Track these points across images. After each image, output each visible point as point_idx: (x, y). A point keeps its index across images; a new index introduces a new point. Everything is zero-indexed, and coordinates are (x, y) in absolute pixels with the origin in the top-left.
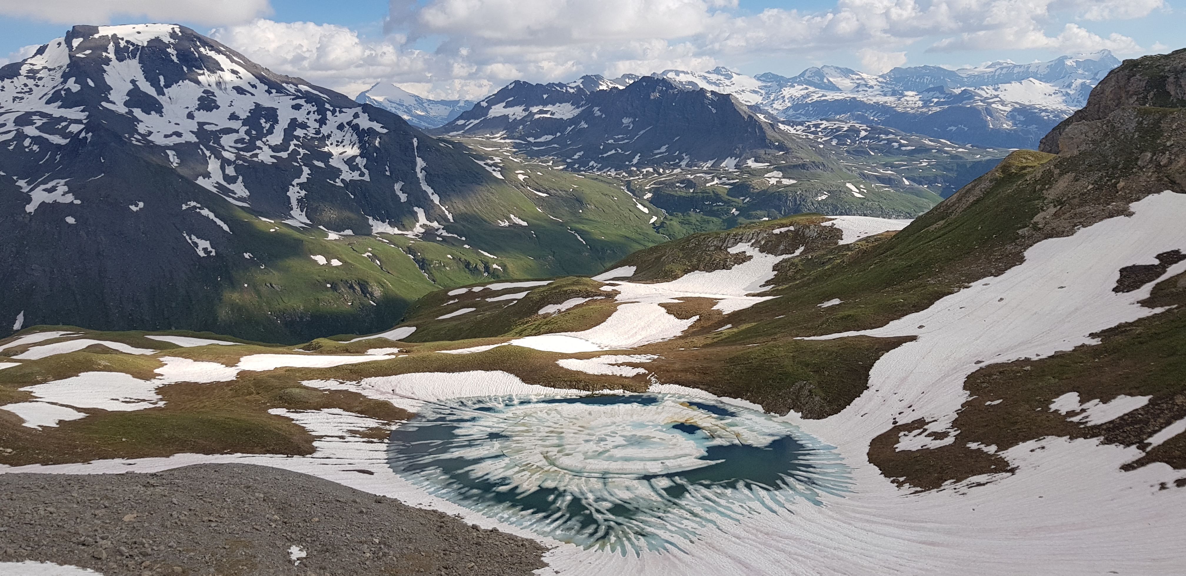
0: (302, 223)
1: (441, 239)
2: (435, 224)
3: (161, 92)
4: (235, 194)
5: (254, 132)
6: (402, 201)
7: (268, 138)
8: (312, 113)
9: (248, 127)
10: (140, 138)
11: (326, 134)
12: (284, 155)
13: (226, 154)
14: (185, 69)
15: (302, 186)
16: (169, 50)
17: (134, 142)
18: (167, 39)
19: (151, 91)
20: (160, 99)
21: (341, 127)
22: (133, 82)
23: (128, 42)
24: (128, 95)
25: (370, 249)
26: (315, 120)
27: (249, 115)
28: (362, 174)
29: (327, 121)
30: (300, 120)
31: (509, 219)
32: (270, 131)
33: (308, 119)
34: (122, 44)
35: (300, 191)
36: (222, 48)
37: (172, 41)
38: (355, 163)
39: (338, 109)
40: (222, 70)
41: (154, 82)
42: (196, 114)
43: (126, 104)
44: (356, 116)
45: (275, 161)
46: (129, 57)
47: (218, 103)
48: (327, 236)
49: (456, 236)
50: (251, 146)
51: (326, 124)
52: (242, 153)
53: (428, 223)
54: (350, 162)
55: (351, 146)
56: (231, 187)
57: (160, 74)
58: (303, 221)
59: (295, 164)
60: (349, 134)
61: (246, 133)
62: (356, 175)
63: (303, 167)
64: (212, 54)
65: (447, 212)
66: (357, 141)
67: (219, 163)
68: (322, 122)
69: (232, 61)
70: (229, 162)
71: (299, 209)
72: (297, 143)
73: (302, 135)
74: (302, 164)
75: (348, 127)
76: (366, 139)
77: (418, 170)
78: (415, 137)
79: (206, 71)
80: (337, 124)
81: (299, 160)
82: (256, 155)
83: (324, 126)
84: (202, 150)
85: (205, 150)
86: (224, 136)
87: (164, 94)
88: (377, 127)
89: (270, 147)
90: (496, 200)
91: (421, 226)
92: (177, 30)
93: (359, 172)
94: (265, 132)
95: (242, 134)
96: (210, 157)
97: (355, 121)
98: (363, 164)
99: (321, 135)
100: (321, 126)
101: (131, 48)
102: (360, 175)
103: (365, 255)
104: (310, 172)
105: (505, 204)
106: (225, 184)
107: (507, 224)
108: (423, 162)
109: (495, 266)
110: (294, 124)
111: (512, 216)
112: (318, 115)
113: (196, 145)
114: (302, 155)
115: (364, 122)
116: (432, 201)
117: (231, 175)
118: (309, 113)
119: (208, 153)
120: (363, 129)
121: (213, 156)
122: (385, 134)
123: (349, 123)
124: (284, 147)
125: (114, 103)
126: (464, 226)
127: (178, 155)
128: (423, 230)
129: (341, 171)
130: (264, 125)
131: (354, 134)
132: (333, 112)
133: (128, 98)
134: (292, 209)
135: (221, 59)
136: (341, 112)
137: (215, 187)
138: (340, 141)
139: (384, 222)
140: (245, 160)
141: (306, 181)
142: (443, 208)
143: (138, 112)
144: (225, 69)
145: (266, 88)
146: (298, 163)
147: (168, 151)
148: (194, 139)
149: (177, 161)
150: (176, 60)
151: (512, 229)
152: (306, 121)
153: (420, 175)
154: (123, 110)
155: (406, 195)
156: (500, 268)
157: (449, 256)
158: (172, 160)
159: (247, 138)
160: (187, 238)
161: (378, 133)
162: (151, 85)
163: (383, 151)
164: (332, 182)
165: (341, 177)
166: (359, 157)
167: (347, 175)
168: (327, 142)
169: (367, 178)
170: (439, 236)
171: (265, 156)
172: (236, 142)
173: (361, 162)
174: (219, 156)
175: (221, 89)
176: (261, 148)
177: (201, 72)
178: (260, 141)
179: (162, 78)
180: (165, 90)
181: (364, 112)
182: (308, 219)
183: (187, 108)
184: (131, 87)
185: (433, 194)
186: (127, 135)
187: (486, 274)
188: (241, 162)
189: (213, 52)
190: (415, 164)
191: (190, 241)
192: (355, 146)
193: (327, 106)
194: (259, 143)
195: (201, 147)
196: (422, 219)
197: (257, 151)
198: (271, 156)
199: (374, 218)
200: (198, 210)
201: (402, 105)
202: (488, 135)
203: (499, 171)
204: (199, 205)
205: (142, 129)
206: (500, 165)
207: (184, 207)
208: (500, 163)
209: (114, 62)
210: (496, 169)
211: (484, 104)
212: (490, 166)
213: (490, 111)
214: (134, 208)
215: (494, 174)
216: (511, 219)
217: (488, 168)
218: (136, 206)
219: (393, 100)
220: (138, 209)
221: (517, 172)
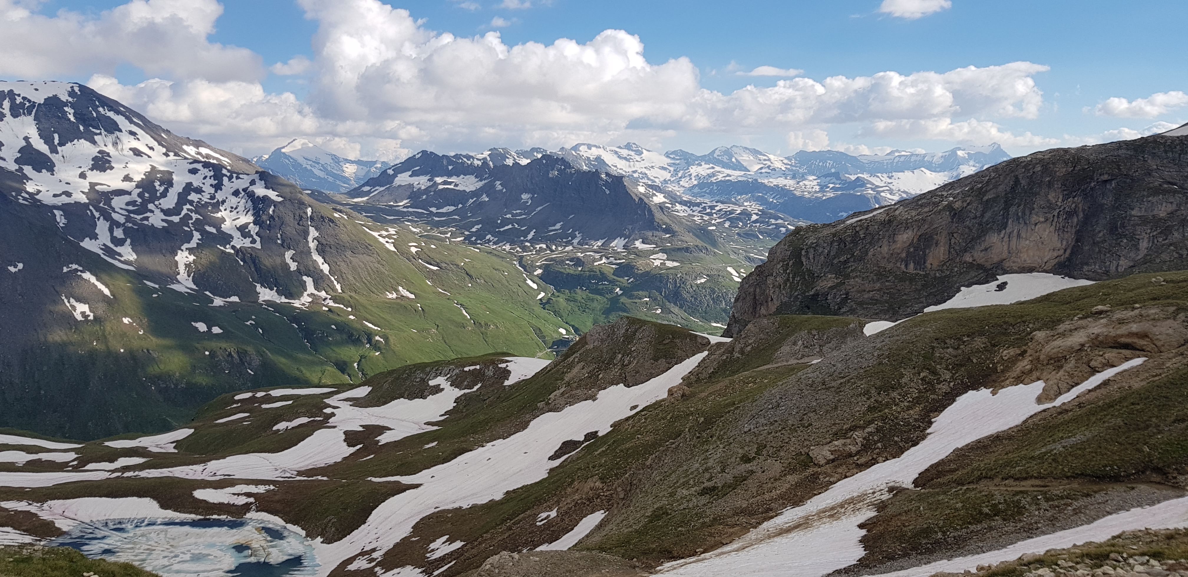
0: (188, 288)
1: (327, 309)
2: (323, 294)
3: (54, 150)
4: (121, 256)
5: (147, 195)
6: (292, 269)
7: (162, 201)
8: (208, 178)
9: (141, 190)
10: (27, 196)
11: (220, 200)
12: (176, 219)
13: (115, 216)
14: (81, 128)
15: (191, 251)
16: (66, 109)
17: (21, 201)
18: (64, 97)
19: (44, 149)
20: (53, 157)
21: (236, 193)
22: (26, 139)
23: (24, 98)
24: (19, 152)
25: (253, 317)
26: (211, 185)
27: (144, 177)
28: (254, 241)
29: (223, 187)
30: (195, 184)
31: (397, 291)
32: (164, 195)
33: (204, 184)
34: (19, 100)
35: (188, 256)
36: (122, 109)
37: (70, 99)
38: (247, 230)
39: (235, 175)
40: (120, 131)
41: (48, 139)
42: (89, 173)
43: (17, 161)
44: (253, 183)
45: (166, 225)
46: (24, 114)
47: (113, 165)
48: (212, 302)
49: (342, 306)
50: (143, 209)
51: (221, 190)
52: (132, 215)
53: (316, 292)
54: (243, 230)
55: (245, 213)
56: (118, 249)
57: (54, 132)
58: (189, 286)
59: (186, 229)
60: (243, 201)
61: (140, 195)
62: (247, 243)
63: (194, 232)
64: (111, 114)
65: (335, 283)
66: (251, 208)
67: (108, 224)
68: (218, 187)
69: (131, 122)
70: (118, 225)
71: (186, 274)
72: (190, 207)
73: (196, 200)
74: (193, 229)
75: (243, 193)
76: (261, 206)
77: (310, 239)
78: (310, 206)
79: (103, 131)
80: (232, 190)
81: (191, 225)
82: (147, 219)
83: (219, 191)
84: (91, 211)
85: (94, 211)
86: (116, 198)
87: (57, 153)
88: (272, 195)
89: (162, 210)
90: (386, 272)
91: (308, 295)
92: (76, 89)
93: (251, 239)
94: (158, 195)
95: (135, 196)
96: (99, 219)
97: (251, 188)
98: (256, 231)
99: (215, 201)
100: (216, 191)
101: (28, 104)
102: (251, 242)
103: (248, 323)
104: (200, 237)
105: (394, 276)
106: (112, 246)
107: (394, 296)
108: (315, 232)
109: (377, 338)
110: (189, 188)
111: (400, 288)
112: (215, 180)
113: (86, 206)
114: (194, 219)
115: (260, 191)
116: (322, 270)
117: (119, 237)
118: (205, 178)
119: (97, 214)
120: (258, 197)
121: (102, 218)
122: (280, 202)
123: (245, 190)
124: (176, 210)
125: (4, 160)
126: (351, 297)
127: (66, 215)
128: (310, 300)
129: (232, 238)
130: (158, 188)
131: (249, 201)
132: (230, 178)
133: (19, 155)
134: (179, 274)
135: (120, 120)
136: (238, 178)
137: (102, 249)
138: (235, 207)
139: (272, 289)
140: (134, 223)
141: (195, 246)
142: (333, 278)
143: (28, 170)
144: (123, 130)
145: (164, 150)
146: (189, 227)
147: (56, 212)
148: (83, 199)
149: (64, 221)
150: (72, 119)
151: (399, 301)
152: (201, 185)
153: (312, 245)
154: (13, 167)
155: (297, 264)
156: (382, 340)
157: (333, 327)
158: (58, 220)
159: (140, 200)
160: (66, 301)
161: (273, 201)
162: (45, 143)
163: (277, 219)
164: (222, 248)
165: (232, 244)
166: (252, 224)
167: (239, 242)
168: (221, 208)
169: (258, 245)
170: (326, 306)
171: (156, 220)
172: (128, 204)
173: (253, 229)
174: (107, 217)
175: (117, 149)
176: (152, 212)
177: (98, 131)
178: (152, 205)
179: (56, 136)
180: (59, 148)
181: (261, 179)
182: (195, 284)
183: (80, 167)
184: (24, 143)
185: (323, 264)
186: (14, 194)
187: (368, 346)
188: (130, 225)
189: (112, 112)
190: (306, 233)
191: (68, 305)
192: (249, 213)
193: (224, 171)
194: (151, 206)
195: (91, 207)
196: (310, 288)
197: (148, 214)
198: (163, 220)
199: (262, 285)
200: (79, 273)
201: (318, 163)
202: (392, 203)
203: (392, 243)
204: (81, 268)
205: (30, 187)
206: (395, 237)
207: (65, 270)
208: (394, 235)
209: (9, 117)
210: (390, 241)
211: (390, 172)
212: (384, 237)
213: (396, 179)
214: (12, 269)
215: (387, 245)
216: (399, 291)
217: (381, 240)
218: (16, 266)
219: (309, 157)
220: (17, 270)
221: (410, 244)
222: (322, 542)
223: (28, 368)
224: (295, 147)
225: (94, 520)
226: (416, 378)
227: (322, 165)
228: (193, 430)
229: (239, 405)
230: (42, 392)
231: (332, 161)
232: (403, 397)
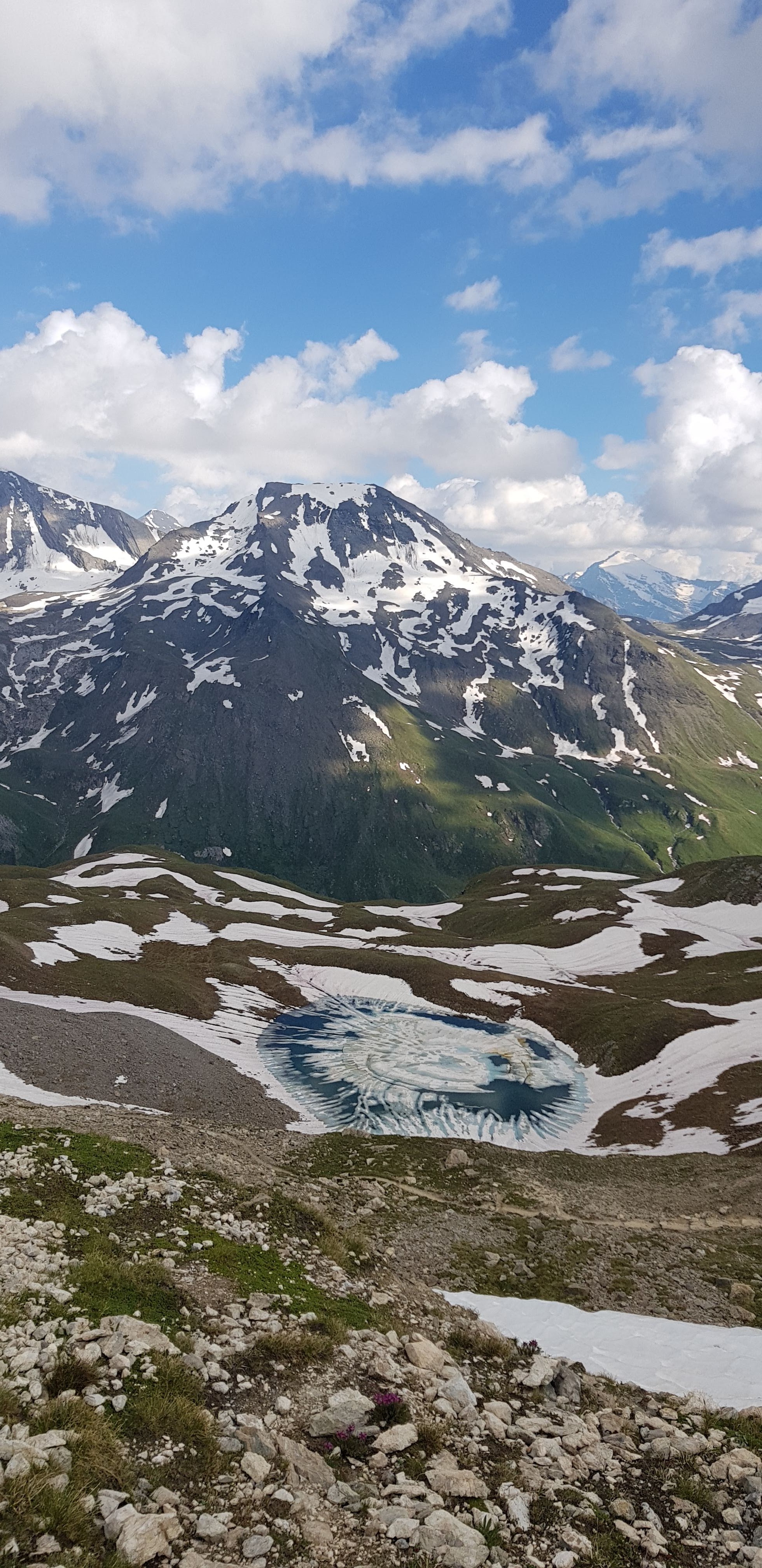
0: (473, 732)
1: (638, 773)
2: (636, 753)
3: (344, 563)
4: (405, 690)
5: (438, 618)
6: (599, 718)
7: (454, 625)
8: (509, 598)
9: (432, 611)
10: (313, 615)
11: (521, 626)
12: (468, 648)
13: (402, 642)
14: (375, 537)
15: (481, 687)
16: (360, 514)
17: (307, 620)
18: (360, 502)
19: (335, 561)
20: (343, 571)
21: (540, 619)
22: (318, 549)
23: (319, 503)
24: (309, 564)
25: (547, 775)
26: (512, 608)
27: (437, 596)
28: (556, 680)
29: (525, 610)
30: (493, 606)
31: (734, 757)
32: (457, 618)
33: (503, 606)
34: (314, 505)
35: (478, 693)
36: (419, 514)
37: (366, 504)
38: (549, 666)
39: (540, 596)
40: (415, 540)
41: (339, 550)
42: (378, 590)
43: (306, 575)
44: (560, 606)
45: (456, 654)
46: (318, 521)
47: (404, 580)
48: (501, 752)
49: (658, 771)
50: (432, 634)
51: (522, 614)
52: (420, 641)
53: (626, 750)
54: (544, 665)
55: (548, 643)
56: (402, 681)
57: (347, 542)
58: (476, 731)
59: (479, 660)
60: (548, 628)
61: (431, 617)
62: (547, 682)
63: (487, 665)
64: (407, 521)
65: (652, 739)
66: (556, 638)
67: (393, 651)
68: (519, 610)
69: (428, 530)
70: (404, 652)
71: (473, 716)
72: (486, 634)
73: (492, 626)
74: (486, 660)
75: (548, 619)
76: (568, 636)
77: (625, 680)
78: (628, 638)
79: (397, 540)
80: (535, 615)
81: (484, 656)
82: (435, 646)
83: (520, 615)
84: (377, 634)
85: (380, 635)
86: (404, 620)
87: (347, 566)
88: (583, 622)
89: (453, 637)
90: (721, 731)
91: (617, 753)
92: (373, 492)
93: (552, 677)
94: (451, 618)
95: (424, 619)
96: (384, 643)
97: (559, 613)
98: (559, 667)
99: (514, 627)
100: (516, 616)
101: (322, 510)
102: (553, 681)
103: (540, 782)
104: (493, 671)
105: (732, 736)
106: (395, 676)
107: (730, 763)
108: (632, 672)
109: (701, 817)
110: (486, 611)
111: (739, 754)
112: (516, 601)
113: (372, 627)
114: (488, 649)
115: (568, 616)
116: (636, 722)
117: (403, 667)
118: (505, 599)
119: (383, 639)
120: (565, 624)
121: (387, 643)
122: (591, 632)
123: (550, 615)
124: (469, 638)
125: (294, 573)
126: (671, 759)
127: (350, 639)
128: (618, 759)
129: (531, 674)
130: (451, 609)
131: (554, 628)
132: (534, 599)
133: (309, 568)
134: (466, 715)
135: (417, 528)
136: (543, 599)
137: (384, 679)
138: (536, 635)
139: (572, 742)
140: (422, 650)
141: (487, 681)
142: (649, 734)
143: (317, 585)
144: (419, 540)
145: (461, 564)
146: (482, 659)
147: (340, 633)
148: (370, 620)
149: (348, 645)
150: (365, 525)
151: (735, 770)
152: (500, 607)
153: (627, 688)
154: (301, 581)
155: (605, 711)
156: (707, 820)
157: (645, 796)
158: (343, 644)
159: (429, 624)
160: (343, 737)
161: (583, 630)
162: (336, 554)
163: (585, 653)
164: (518, 686)
165: (529, 681)
166: (555, 658)
167: (539, 680)
168: (520, 636)
169: (560, 685)
170: (638, 769)
171: (446, 648)
172: (416, 627)
173: (557, 664)
174: (394, 643)
175: (410, 562)
176: (442, 638)
177: (392, 541)
178: (442, 629)
179: (348, 546)
180: (349, 560)
181: (570, 602)
182: (483, 728)
183: (370, 583)
184: (315, 555)
185: (639, 713)
186: (300, 612)
187: (688, 826)
188: (417, 653)
189: (408, 519)
190: (621, 673)
191: (344, 742)
192: (553, 644)
193: (528, 591)
194: (441, 631)
195: (377, 631)
196: (620, 744)
197: (438, 641)
198: (453, 649)
199: (562, 736)
200: (359, 707)
201: (644, 583)
202: (737, 638)
203: (733, 691)
204: (361, 701)
205: (317, 604)
206: (737, 684)
207: (345, 701)
208: (736, 681)
209: (302, 525)
210: (729, 689)
211: (739, 596)
212: (722, 684)
213: (746, 605)
214: (292, 697)
215: (726, 694)
216: (736, 757)
217: (718, 687)
218: (295, 695)
219: (634, 575)
220: (296, 698)
221: (757, 695)
222: (597, 1073)
223: (298, 811)
224: (616, 562)
225: (341, 994)
226: (745, 875)
227: (650, 586)
228: (461, 906)
229: (518, 882)
230: (311, 840)
231: (662, 581)
232: (724, 899)
